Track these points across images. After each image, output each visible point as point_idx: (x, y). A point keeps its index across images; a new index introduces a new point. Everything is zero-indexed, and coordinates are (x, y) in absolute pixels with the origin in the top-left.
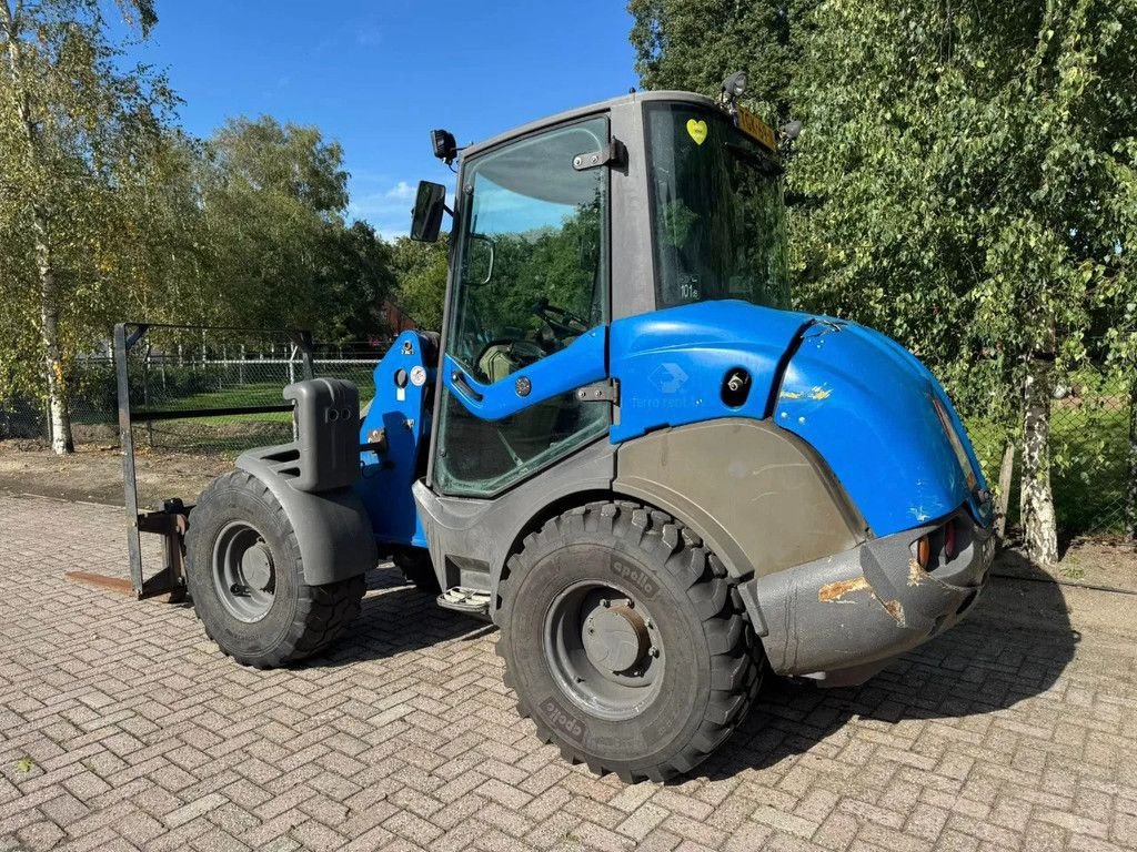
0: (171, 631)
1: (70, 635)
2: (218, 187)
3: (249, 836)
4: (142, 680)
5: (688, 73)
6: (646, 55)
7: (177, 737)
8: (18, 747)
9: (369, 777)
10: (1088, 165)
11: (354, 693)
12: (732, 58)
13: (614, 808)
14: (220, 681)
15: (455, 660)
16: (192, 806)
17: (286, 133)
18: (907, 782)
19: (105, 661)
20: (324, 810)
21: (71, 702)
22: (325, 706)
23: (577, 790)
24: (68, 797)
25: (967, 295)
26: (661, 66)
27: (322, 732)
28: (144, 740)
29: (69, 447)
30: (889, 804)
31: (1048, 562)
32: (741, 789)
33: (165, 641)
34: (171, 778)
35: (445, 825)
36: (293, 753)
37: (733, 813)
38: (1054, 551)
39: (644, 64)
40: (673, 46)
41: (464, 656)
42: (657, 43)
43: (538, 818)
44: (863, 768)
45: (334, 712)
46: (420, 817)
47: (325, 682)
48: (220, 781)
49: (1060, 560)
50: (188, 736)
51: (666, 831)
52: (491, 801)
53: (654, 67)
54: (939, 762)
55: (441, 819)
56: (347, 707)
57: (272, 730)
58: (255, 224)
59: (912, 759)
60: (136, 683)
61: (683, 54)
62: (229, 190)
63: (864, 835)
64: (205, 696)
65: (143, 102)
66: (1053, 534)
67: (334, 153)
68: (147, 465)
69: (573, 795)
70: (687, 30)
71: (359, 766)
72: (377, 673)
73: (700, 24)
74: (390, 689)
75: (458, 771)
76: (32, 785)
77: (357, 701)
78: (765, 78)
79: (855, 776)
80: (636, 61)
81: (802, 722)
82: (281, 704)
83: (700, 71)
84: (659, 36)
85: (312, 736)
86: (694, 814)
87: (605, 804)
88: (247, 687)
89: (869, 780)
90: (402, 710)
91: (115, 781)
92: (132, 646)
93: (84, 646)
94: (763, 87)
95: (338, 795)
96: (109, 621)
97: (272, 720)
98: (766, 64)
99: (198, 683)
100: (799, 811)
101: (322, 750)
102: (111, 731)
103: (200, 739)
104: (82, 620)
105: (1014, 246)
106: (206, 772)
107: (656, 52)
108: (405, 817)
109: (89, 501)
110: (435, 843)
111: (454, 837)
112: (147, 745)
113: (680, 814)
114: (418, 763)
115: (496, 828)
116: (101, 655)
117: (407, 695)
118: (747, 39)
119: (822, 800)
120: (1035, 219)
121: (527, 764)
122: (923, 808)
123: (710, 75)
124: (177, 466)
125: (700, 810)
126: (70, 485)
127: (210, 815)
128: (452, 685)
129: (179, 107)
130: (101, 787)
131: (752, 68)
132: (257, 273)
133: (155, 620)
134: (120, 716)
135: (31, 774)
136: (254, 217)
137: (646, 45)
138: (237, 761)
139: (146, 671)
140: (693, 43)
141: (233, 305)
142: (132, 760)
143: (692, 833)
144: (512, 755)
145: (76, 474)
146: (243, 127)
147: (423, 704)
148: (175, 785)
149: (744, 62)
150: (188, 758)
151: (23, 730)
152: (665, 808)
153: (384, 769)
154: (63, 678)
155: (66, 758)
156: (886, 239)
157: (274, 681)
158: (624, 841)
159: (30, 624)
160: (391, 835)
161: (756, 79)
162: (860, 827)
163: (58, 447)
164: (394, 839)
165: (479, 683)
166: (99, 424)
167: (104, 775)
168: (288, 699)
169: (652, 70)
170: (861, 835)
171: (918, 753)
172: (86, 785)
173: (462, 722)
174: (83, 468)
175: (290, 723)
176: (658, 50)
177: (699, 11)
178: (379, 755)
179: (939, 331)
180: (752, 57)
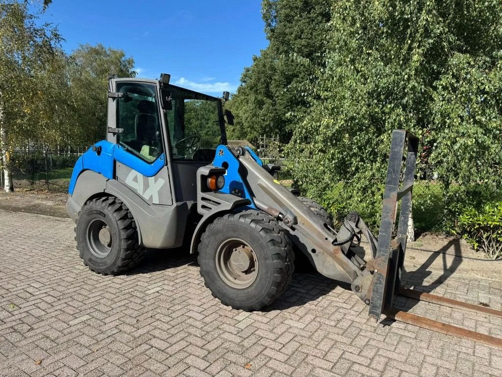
0: (64, 261)
1: (22, 262)
2: (78, 75)
3: (101, 328)
4: (54, 278)
5: (287, 35)
6: (269, 25)
7: (71, 297)
8: (8, 300)
9: (145, 310)
10: (421, 91)
11: (139, 283)
12: (306, 29)
13: (235, 320)
14: (85, 279)
15: (179, 272)
16: (79, 319)
17: (108, 52)
18: (340, 312)
19: (38, 272)
20: (128, 320)
21: (27, 285)
22: (127, 287)
23: (222, 314)
24: (31, 316)
25: (379, 138)
26: (275, 31)
27: (127, 296)
28: (58, 298)
29: (12, 189)
30: (332, 319)
31: (410, 241)
32: (281, 314)
33: (62, 265)
34: (69, 310)
35: (173, 325)
36: (116, 302)
37: (277, 321)
38: (413, 237)
39: (268, 29)
40: (281, 22)
41: (183, 271)
42: (274, 20)
43: (207, 322)
44: (326, 308)
45: (131, 289)
46: (164, 322)
47: (127, 279)
48: (89, 311)
49: (415, 240)
50: (75, 297)
51: (253, 326)
52: (190, 317)
53: (272, 31)
54: (353, 306)
55: (172, 323)
56: (137, 288)
57: (107, 295)
58: (94, 93)
59: (344, 306)
60: (52, 279)
61: (285, 26)
62: (82, 77)
63: (322, 328)
64: (80, 284)
65: (47, 40)
66: (413, 230)
67: (130, 62)
68: (47, 198)
69: (221, 316)
70: (287, 16)
71: (141, 307)
72: (148, 277)
73: (292, 13)
74: (153, 282)
75: (178, 308)
76: (16, 312)
77: (140, 286)
78: (319, 38)
79: (322, 310)
80: (265, 28)
81: (307, 293)
82: (110, 287)
83: (292, 34)
84: (275, 17)
85: (123, 297)
86: (263, 321)
87: (232, 318)
88: (97, 281)
89: (328, 311)
90: (158, 289)
91: (48, 311)
92: (49, 266)
93: (29, 266)
94: (319, 42)
95: (133, 315)
96: (38, 257)
97: (107, 292)
98: (320, 32)
99: (77, 280)
100: (301, 321)
101: (127, 301)
102: (44, 295)
103: (80, 298)
104: (27, 257)
105: (395, 120)
106: (83, 309)
107: (274, 24)
108: (159, 322)
109: (23, 212)
110: (170, 330)
111: (177, 328)
112: (59, 300)
113: (258, 321)
114: (164, 306)
115: (192, 325)
116: (36, 269)
117: (160, 284)
118: (313, 21)
119: (309, 317)
120: (403, 110)
121: (204, 306)
122: (344, 320)
123: (296, 36)
124: (61, 198)
125: (265, 320)
126: (14, 205)
127: (86, 322)
128: (177, 281)
129: (62, 42)
130: (43, 313)
131: (314, 34)
132: (94, 114)
133: (57, 257)
134: (48, 290)
135: (14, 309)
136: (93, 90)
137: (269, 21)
138: (95, 305)
139: (56, 275)
140: (289, 22)
141: (83, 128)
142: (54, 304)
143: (262, 327)
144: (199, 303)
145: (16, 201)
146: (87, 48)
147: (165, 287)
148: (72, 313)
149: (310, 31)
150: (76, 304)
151: (9, 295)
152: (253, 319)
153: (150, 308)
154: (22, 278)
155: (28, 304)
156: (350, 115)
157: (107, 279)
158: (237, 329)
159: (5, 258)
160: (153, 328)
161: (316, 38)
162: (321, 325)
163: (7, 189)
164: (155, 329)
165: (188, 280)
166: (23, 179)
167: (44, 309)
168: (113, 285)
169: (272, 32)
170: (321, 328)
171: (346, 304)
172: (37, 312)
173: (181, 293)
174: (18, 198)
175: (114, 293)
176: (274, 23)
177: (292, 8)
178: (148, 303)
179: (369, 151)
180: (314, 29)
